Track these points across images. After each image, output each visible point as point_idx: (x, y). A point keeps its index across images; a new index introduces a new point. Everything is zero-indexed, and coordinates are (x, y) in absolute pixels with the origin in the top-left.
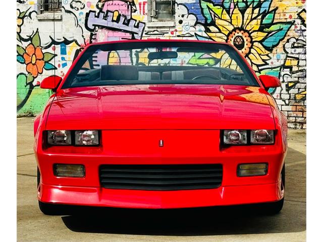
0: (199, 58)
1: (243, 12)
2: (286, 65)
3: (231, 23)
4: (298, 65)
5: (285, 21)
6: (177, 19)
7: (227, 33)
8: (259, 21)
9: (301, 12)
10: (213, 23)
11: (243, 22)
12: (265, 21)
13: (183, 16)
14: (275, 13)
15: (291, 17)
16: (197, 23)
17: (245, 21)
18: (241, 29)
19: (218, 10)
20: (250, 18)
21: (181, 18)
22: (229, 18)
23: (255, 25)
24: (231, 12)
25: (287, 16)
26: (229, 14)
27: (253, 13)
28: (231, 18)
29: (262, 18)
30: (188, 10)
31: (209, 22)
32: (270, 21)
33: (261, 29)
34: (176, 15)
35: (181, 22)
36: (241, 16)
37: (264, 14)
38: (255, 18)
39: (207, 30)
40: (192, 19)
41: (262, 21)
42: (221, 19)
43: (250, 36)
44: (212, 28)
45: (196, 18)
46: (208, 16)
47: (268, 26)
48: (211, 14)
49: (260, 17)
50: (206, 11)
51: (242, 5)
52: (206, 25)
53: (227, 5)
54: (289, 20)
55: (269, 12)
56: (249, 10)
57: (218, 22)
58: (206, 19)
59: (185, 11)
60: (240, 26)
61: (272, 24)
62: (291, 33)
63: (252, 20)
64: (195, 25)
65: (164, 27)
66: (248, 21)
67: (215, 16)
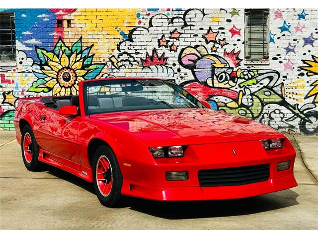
0: (36, 88)
1: (69, 56)
2: (101, 91)
3: (60, 64)
4: (110, 91)
5: (100, 63)
6: (18, 61)
7: (57, 70)
8: (81, 63)
9: (112, 57)
10: (47, 64)
11: (69, 63)
12: (85, 63)
13: (23, 59)
14: (93, 58)
15: (104, 60)
16: (34, 64)
17: (71, 63)
18: (68, 68)
19: (50, 55)
20: (74, 60)
21: (21, 60)
22: (59, 61)
23: (78, 65)
24: (60, 57)
25: (102, 59)
26: (58, 57)
27: (76, 57)
28: (60, 60)
29: (84, 61)
30: (27, 55)
31: (43, 63)
32: (89, 63)
33: (83, 68)
34: (17, 58)
35: (21, 63)
36: (68, 59)
37: (85, 58)
38: (78, 61)
39: (42, 69)
40: (30, 61)
41: (83, 63)
42: (53, 61)
43: (74, 72)
44: (46, 67)
45: (33, 60)
46: (42, 59)
47: (88, 66)
48: (45, 58)
49: (82, 60)
50: (41, 56)
51: (68, 52)
52: (41, 65)
53: (57, 52)
54: (103, 62)
55: (88, 57)
56: (74, 56)
57: (50, 63)
58: (41, 61)
59: (24, 56)
60: (67, 66)
61: (91, 64)
62: (104, 71)
63: (76, 62)
64: (33, 65)
65: (8, 66)
66: (73, 63)
67: (48, 59)
